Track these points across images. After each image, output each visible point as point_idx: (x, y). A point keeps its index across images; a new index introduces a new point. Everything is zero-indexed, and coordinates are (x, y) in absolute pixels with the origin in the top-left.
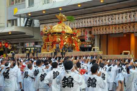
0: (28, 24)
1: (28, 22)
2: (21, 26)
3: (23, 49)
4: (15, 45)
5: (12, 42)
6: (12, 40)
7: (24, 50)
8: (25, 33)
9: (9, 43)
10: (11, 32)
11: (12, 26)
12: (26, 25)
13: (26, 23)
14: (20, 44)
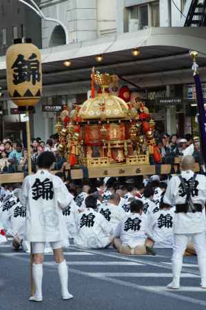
0: (195, 18)
1: (197, 10)
2: (173, 25)
3: (179, 107)
4: (152, 96)
5: (142, 86)
6: (142, 76)
7: (183, 111)
8: (187, 51)
9: (131, 87)
10: (137, 49)
11: (141, 28)
12: (189, 22)
13: (191, 13)
14: (171, 91)
